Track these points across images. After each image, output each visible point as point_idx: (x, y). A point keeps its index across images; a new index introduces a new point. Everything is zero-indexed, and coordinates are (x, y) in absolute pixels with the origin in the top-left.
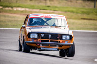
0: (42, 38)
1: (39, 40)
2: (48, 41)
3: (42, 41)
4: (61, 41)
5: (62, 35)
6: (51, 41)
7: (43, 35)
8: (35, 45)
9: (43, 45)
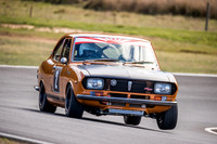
0: (113, 88)
1: (105, 92)
2: (126, 96)
3: (112, 95)
4: (152, 96)
5: (153, 83)
6: (132, 97)
7: (114, 83)
8: (97, 103)
9: (114, 103)
